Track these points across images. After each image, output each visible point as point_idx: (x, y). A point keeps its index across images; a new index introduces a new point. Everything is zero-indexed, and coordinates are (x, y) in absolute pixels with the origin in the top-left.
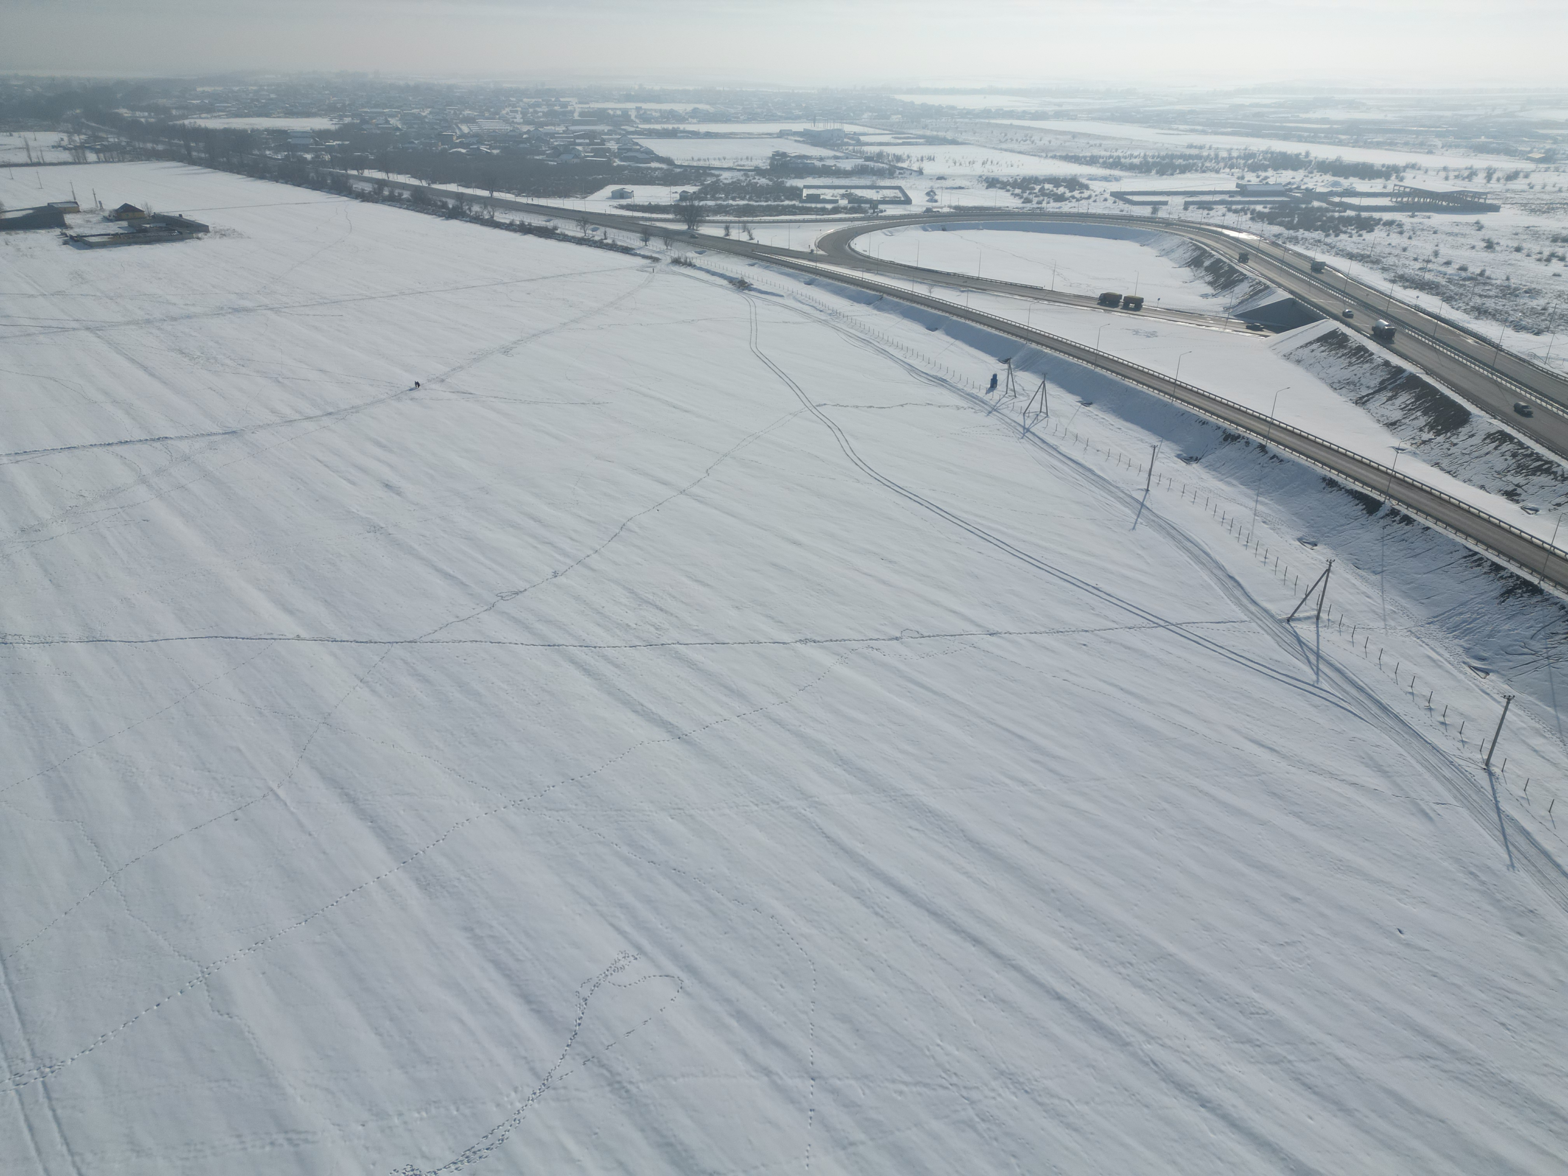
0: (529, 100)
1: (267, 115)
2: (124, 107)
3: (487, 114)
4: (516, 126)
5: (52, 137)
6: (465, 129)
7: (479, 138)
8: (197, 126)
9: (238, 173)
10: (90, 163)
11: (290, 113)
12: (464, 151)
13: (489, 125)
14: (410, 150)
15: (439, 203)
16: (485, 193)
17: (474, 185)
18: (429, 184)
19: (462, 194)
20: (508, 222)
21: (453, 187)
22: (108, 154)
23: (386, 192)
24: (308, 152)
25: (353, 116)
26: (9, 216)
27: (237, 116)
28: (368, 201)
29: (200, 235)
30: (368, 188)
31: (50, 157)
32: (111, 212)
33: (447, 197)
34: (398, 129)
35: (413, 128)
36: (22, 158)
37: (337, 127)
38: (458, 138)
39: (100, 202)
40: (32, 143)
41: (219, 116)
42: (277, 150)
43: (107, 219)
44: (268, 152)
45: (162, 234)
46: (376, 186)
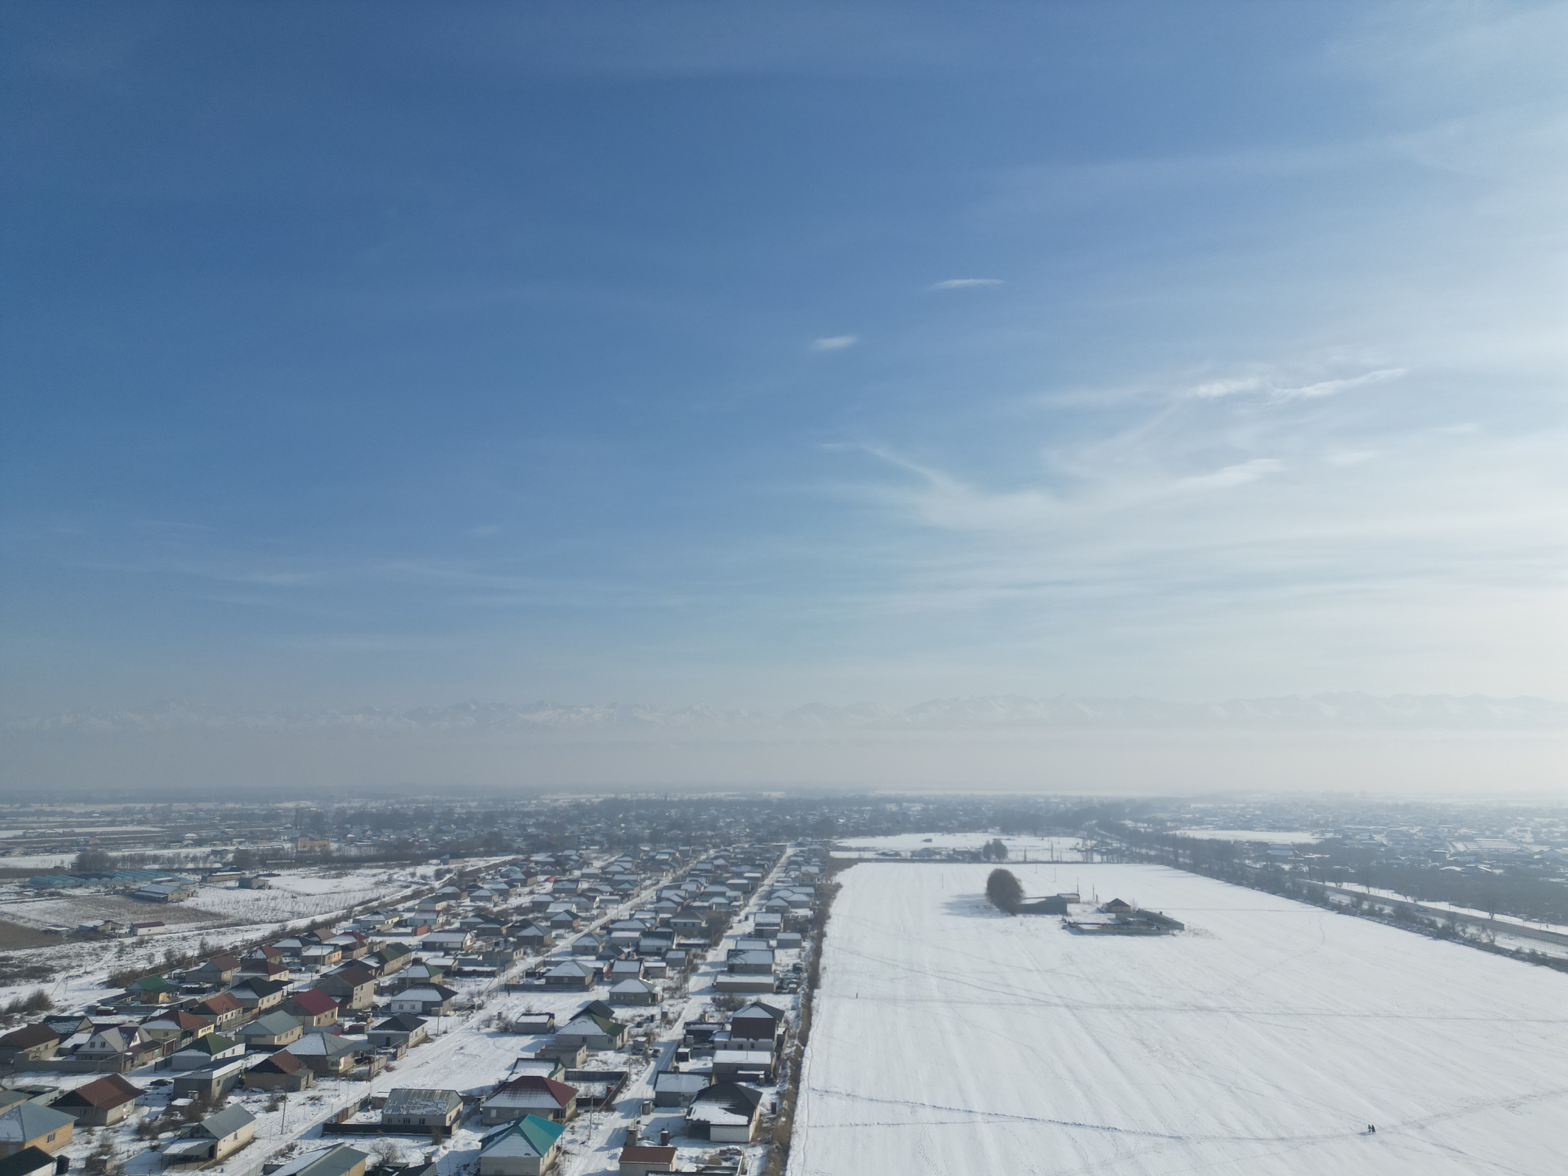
0: (1542, 820)
1: (1251, 829)
2: (1129, 819)
3: (1488, 833)
4: (1524, 845)
5: (1071, 842)
6: (1461, 847)
7: (1478, 857)
8: (1186, 836)
9: (1218, 879)
10: (1095, 863)
11: (1272, 828)
12: (1458, 869)
13: (1488, 844)
14: (1396, 866)
15: (1426, 921)
16: (1485, 915)
17: (1470, 905)
18: (1415, 901)
19: (1455, 914)
20: (1513, 948)
21: (1443, 906)
22: (1110, 857)
23: (1365, 906)
24: (1286, 863)
25: (1335, 832)
26: (1028, 902)
27: (1223, 828)
28: (1345, 913)
29: (1176, 932)
30: (1346, 900)
31: (1066, 857)
32: (1104, 905)
33: (1437, 916)
34: (1382, 845)
35: (1401, 844)
36: (1046, 857)
37: (1318, 841)
38: (1452, 856)
39: (1097, 896)
40: (1055, 846)
41: (1207, 829)
42: (1256, 860)
43: (1100, 911)
44: (1247, 862)
45: (1142, 927)
46: (1355, 899)
